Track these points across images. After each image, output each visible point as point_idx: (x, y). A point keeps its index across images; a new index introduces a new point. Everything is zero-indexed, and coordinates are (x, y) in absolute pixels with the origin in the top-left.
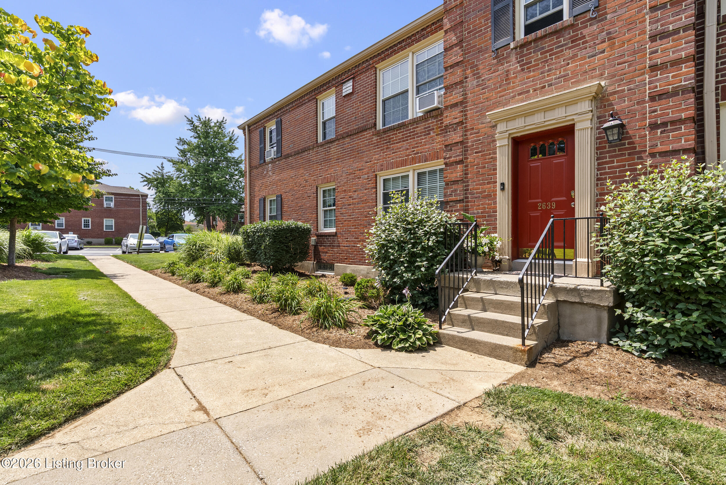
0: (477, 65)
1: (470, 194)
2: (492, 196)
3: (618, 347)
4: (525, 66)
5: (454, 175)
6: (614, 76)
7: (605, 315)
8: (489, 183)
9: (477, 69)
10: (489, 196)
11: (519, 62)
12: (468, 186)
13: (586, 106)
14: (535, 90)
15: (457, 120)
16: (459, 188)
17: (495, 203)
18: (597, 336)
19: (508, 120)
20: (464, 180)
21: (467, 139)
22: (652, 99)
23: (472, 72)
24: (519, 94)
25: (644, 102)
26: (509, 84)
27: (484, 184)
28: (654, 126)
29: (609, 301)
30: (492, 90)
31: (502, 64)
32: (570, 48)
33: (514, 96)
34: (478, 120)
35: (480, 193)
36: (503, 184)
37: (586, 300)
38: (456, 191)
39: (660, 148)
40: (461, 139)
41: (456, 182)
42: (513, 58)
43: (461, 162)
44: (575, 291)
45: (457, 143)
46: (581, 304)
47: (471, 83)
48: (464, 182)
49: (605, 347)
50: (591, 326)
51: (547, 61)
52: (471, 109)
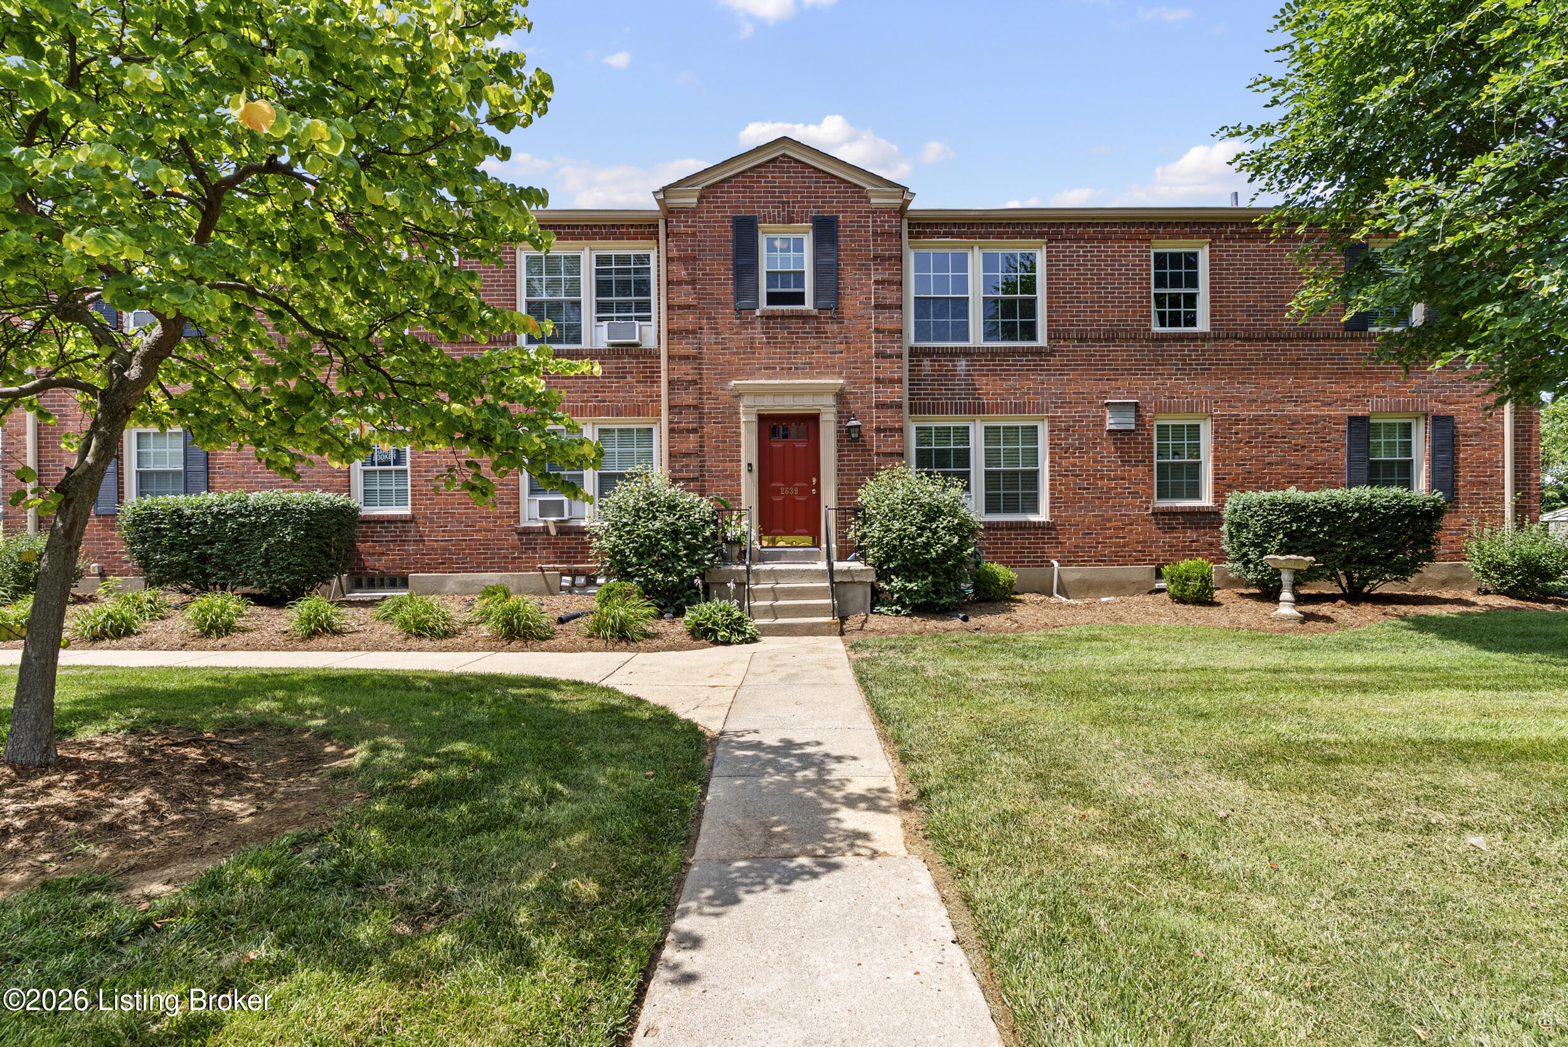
0: (714, 318)
1: (708, 471)
2: (735, 477)
3: (881, 613)
4: (771, 341)
5: (685, 445)
6: (850, 378)
7: (869, 589)
8: (731, 461)
9: (716, 323)
10: (731, 476)
11: (764, 333)
12: (704, 461)
13: (830, 400)
14: (782, 369)
15: (690, 378)
16: (694, 463)
17: (739, 485)
18: (863, 609)
19: (756, 395)
20: (699, 453)
21: (703, 403)
22: (877, 407)
23: (708, 324)
24: (766, 368)
25: (871, 408)
26: (754, 353)
27: (725, 461)
28: (879, 430)
29: (872, 578)
30: (736, 354)
31: (746, 329)
32: (815, 338)
33: (760, 369)
34: (716, 384)
35: (720, 471)
36: (750, 465)
37: (856, 579)
38: (688, 466)
39: (883, 449)
40: (695, 402)
41: (687, 455)
42: (758, 325)
43: (695, 431)
44: (849, 572)
45: (688, 406)
46: (853, 582)
47: (707, 337)
48: (699, 456)
49: (871, 615)
50: (860, 600)
51: (793, 343)
52: (707, 369)
